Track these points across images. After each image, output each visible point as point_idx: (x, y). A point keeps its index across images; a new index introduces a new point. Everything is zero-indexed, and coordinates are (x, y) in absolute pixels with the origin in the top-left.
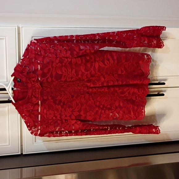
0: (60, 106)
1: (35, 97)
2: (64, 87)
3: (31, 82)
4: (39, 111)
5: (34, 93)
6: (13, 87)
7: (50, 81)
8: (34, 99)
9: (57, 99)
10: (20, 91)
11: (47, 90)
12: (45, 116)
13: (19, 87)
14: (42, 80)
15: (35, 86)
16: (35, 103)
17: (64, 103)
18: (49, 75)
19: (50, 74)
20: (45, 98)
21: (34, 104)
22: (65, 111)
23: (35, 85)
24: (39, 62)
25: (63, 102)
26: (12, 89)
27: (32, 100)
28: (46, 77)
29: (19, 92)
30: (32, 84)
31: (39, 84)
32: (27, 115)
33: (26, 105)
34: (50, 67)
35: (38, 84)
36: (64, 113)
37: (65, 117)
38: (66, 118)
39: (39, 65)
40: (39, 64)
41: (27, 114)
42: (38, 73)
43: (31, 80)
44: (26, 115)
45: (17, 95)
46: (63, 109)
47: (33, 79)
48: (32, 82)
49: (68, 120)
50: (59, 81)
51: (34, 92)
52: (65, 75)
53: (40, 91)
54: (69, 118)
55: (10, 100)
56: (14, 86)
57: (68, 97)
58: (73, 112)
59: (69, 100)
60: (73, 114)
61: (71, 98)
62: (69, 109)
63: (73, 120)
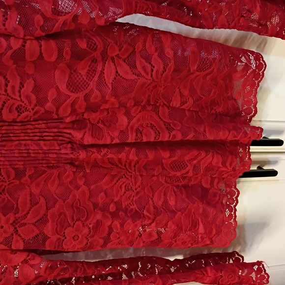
57: (4, 176)
58: (18, 228)
59: (5, 186)
60: (16, 234)
61: (14, 179)
62: (5, 216)
63: (16, 253)
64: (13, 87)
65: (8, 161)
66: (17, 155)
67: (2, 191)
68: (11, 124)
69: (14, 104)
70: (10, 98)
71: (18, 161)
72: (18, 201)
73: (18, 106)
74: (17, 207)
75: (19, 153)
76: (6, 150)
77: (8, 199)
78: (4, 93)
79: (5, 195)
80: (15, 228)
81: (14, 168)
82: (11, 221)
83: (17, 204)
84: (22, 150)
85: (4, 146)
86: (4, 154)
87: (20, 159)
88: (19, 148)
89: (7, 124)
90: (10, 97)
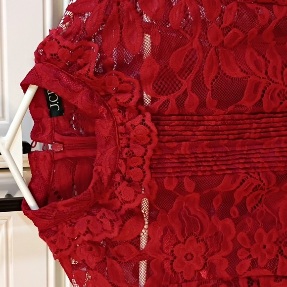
0: (229, 222)
1: (130, 182)
2: (247, 135)
3: (110, 114)
4: (143, 243)
5: (121, 161)
6: (30, 141)
7: (192, 110)
8: (124, 192)
9: (215, 189)
10: (60, 156)
11: (178, 152)
12: (167, 265)
13: (57, 136)
14: (157, 105)
15: (127, 132)
16: (126, 207)
17: (242, 207)
18: (186, 84)
19: (192, 76)
20: (170, 186)
21: (123, 211)
22: (252, 241)
23: (128, 124)
24: (146, 19)
25: (238, 201)
26: (26, 148)
27: (113, 196)
28: (178, 93)
29: (53, 162)
30: (115, 125)
31: (148, 121)
32: (93, 266)
33: (89, 217)
34: (196, 44)
35: (143, 122)
36: (248, 250)
37: (249, 269)
38: (253, 273)
39: (147, 38)
40: (147, 28)
41: (93, 261)
42: (144, 71)
43: (111, 102)
44: (83, 263)
45: (45, 175)
46: (243, 234)
47: (123, 99)
48: (115, 110)
49: (261, 280)
50: (230, 108)
51: (125, 160)
52: (257, 86)
53: (150, 153)
54: (267, 272)
55: (17, 196)
56: (36, 134)
57: (264, 182)
58: (282, 248)
59: (263, 195)
60: (282, 255)
61: (274, 186)
62: (267, 232)
63: (281, 281)
64: (275, 68)
65: (268, 162)
66: (277, 154)
67: (259, 202)
68: (270, 115)
69: (275, 89)
70: (271, 82)
71: (280, 162)
72: (277, 213)
73: (280, 92)
74: (279, 222)
75: (280, 152)
76: (264, 149)
77: (267, 212)
78: (264, 76)
79: (263, 206)
80: (280, 248)
81: (273, 172)
82: (274, 239)
83: (278, 218)
84: (283, 148)
85: (262, 144)
86: (263, 153)
87: (281, 159)
88: (279, 146)
89: (266, 115)
90: (271, 80)
